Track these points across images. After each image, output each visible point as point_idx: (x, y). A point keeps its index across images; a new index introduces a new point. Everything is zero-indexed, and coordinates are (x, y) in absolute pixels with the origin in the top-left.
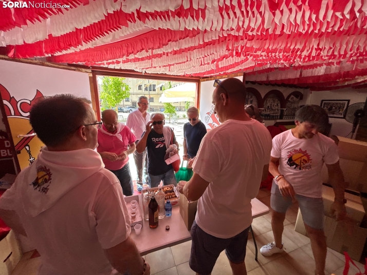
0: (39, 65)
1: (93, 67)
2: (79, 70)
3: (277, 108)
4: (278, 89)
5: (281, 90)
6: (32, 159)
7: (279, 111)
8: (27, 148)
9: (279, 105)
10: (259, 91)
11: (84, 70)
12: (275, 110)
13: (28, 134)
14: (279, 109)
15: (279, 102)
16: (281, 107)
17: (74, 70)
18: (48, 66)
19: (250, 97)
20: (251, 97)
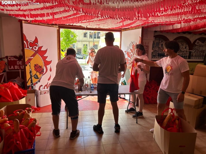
0: (37, 25)
1: (59, 25)
2: (53, 26)
3: (185, 50)
4: (184, 35)
5: (188, 36)
6: (31, 70)
7: (188, 53)
8: (30, 64)
9: (188, 48)
10: (167, 37)
11: (55, 26)
12: (184, 52)
13: (31, 57)
14: (188, 50)
15: (187, 45)
16: (189, 50)
17: (51, 26)
18: (41, 25)
19: (160, 41)
20: (162, 42)
